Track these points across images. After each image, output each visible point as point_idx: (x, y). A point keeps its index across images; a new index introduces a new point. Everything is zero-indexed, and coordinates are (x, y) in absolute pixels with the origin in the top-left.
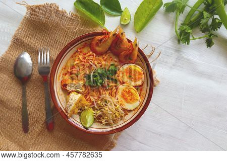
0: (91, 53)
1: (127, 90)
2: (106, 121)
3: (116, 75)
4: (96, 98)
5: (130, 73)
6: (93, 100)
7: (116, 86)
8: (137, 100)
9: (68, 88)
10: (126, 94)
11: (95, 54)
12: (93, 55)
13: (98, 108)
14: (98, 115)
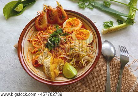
0: (39, 32)
1: (78, 33)
2: (84, 61)
3: (64, 31)
4: (64, 53)
5: (71, 24)
6: (62, 56)
7: (69, 37)
8: (88, 33)
9: (40, 62)
10: (79, 36)
11: (42, 31)
12: (42, 32)
13: (71, 58)
14: (75, 61)
